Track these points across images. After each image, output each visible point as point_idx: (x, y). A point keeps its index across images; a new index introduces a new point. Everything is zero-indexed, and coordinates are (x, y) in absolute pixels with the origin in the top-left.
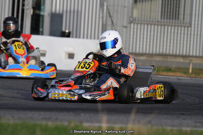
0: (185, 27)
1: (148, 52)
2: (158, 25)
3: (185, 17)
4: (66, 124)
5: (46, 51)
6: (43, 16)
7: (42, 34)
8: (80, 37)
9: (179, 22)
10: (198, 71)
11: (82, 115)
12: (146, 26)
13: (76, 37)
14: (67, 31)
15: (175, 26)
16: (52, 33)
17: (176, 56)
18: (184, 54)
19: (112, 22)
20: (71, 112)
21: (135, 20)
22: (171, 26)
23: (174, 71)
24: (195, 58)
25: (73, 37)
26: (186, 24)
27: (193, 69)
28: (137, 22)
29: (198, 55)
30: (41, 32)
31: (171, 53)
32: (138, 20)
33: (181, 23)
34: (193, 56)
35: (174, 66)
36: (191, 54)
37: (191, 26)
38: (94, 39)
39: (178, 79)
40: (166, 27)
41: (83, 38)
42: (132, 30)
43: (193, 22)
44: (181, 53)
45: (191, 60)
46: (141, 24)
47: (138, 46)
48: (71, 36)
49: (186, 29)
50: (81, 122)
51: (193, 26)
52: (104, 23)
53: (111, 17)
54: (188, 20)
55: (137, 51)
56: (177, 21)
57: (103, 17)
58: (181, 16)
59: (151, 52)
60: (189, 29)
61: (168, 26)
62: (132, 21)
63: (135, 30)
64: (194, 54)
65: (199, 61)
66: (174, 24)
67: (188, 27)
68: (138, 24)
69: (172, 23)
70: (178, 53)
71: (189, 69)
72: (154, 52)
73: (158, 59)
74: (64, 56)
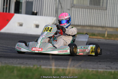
0: (103, 10)
1: (82, 24)
2: (88, 9)
3: (104, 4)
4: (32, 66)
5: (23, 23)
6: (22, 3)
7: (21, 13)
8: (43, 15)
9: (100, 7)
10: (110, 36)
11: (42, 61)
12: (81, 9)
13: (41, 15)
14: (35, 12)
15: (97, 9)
16: (27, 13)
17: (98, 27)
18: (103, 25)
19: (61, 7)
20: (35, 60)
21: (75, 6)
22: (96, 9)
23: (97, 36)
24: (108, 28)
25: (38, 15)
26: (104, 8)
27: (107, 35)
28: (76, 6)
29: (110, 26)
30: (20, 12)
31: (95, 25)
32: (77, 6)
33: (101, 8)
34: (107, 27)
35: (96, 33)
36: (107, 26)
37: (107, 9)
38: (51, 16)
39: (99, 41)
40: (93, 10)
41: (45, 16)
42: (73, 11)
43: (108, 7)
44: (101, 25)
45: (106, 29)
46: (78, 8)
47: (76, 21)
48: (38, 14)
49: (104, 11)
50: (40, 66)
51: (108, 9)
52: (57, 7)
53: (60, 3)
54: (105, 6)
55: (76, 24)
56: (99, 7)
57: (56, 4)
58: (101, 4)
59: (84, 24)
60: (106, 11)
61: (94, 9)
62: (73, 6)
63: (75, 12)
64: (108, 26)
65: (111, 30)
66: (97, 8)
67: (105, 10)
68: (76, 8)
69: (96, 7)
70: (99, 25)
71: (105, 34)
72: (86, 24)
73: (87, 28)
74: (33, 26)
